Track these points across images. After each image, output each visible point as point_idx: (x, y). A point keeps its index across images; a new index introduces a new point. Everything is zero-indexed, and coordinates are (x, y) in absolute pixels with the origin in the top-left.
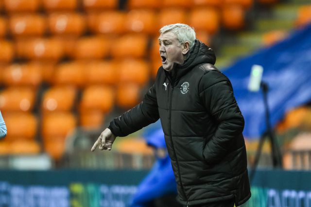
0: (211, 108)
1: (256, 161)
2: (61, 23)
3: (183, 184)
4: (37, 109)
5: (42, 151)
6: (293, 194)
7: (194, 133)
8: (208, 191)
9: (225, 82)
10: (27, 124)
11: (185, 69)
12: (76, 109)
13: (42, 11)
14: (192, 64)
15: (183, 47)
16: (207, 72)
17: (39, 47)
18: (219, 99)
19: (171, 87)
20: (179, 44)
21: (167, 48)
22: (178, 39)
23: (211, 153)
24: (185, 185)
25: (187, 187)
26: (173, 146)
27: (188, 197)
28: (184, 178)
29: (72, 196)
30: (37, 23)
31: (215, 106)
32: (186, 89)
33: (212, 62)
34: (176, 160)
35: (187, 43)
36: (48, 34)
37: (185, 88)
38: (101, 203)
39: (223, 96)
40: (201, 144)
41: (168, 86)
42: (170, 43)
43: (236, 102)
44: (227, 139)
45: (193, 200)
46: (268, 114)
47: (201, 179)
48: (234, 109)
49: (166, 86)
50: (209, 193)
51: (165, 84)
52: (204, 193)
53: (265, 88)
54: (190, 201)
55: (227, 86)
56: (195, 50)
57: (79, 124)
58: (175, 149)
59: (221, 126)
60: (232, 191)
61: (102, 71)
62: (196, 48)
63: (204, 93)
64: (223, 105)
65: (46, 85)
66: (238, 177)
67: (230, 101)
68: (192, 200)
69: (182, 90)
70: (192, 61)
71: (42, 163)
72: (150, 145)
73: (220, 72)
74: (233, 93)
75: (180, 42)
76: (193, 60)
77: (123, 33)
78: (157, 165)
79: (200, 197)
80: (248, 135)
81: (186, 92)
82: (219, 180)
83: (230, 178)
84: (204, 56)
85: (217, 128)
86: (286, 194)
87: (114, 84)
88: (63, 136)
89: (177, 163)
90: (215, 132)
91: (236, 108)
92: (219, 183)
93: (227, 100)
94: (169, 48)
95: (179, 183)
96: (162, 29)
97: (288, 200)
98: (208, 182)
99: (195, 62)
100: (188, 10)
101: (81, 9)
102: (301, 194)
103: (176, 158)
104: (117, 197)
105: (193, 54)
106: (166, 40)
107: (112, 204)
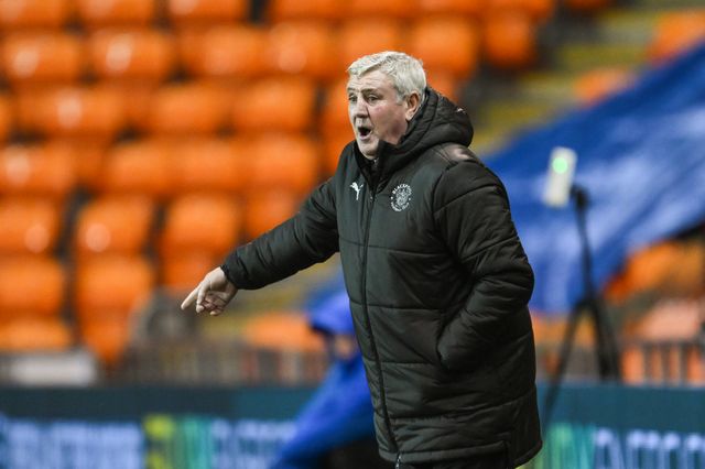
0: (460, 247)
1: (562, 366)
2: (119, 52)
3: (389, 413)
4: (64, 248)
5: (76, 342)
6: (652, 440)
7: (418, 301)
8: (446, 434)
9: (492, 189)
10: (40, 282)
11: (401, 156)
12: (154, 247)
13: (76, 25)
14: (419, 145)
15: (406, 105)
16: (454, 164)
17: (69, 108)
18: (479, 226)
19: (368, 192)
20: (399, 99)
21: (372, 109)
22: (396, 88)
23: (457, 346)
24: (394, 418)
25: (397, 422)
26: (368, 328)
27: (399, 443)
28: (394, 400)
29: (149, 445)
30: (63, 53)
31: (469, 240)
32: (405, 200)
33: (464, 141)
34: (377, 360)
35: (415, 95)
36: (89, 78)
37: (402, 196)
38: (215, 460)
39: (489, 220)
40: (434, 325)
41: (363, 191)
42: (380, 98)
43: (516, 234)
44: (493, 318)
45: (412, 451)
46: (587, 259)
47: (432, 404)
48: (513, 248)
49: (357, 190)
50: (448, 437)
51: (355, 186)
52: (437, 436)
53: (580, 200)
54: (403, 453)
55: (497, 197)
56: (427, 112)
57: (160, 280)
58: (374, 333)
59: (482, 286)
60: (501, 435)
61: (211, 160)
62: (428, 107)
63: (445, 211)
64: (486, 239)
65: (84, 194)
66: (516, 401)
67: (504, 231)
68: (408, 452)
69: (395, 202)
70: (420, 139)
71: (75, 371)
72: (318, 329)
73: (482, 165)
74: (510, 214)
75: (400, 93)
76: (421, 137)
77: (260, 75)
78: (333, 374)
79: (428, 445)
80: (542, 305)
81: (404, 207)
82: (471, 408)
83: (497, 405)
84: (446, 128)
85: (470, 292)
86: (636, 439)
87: (239, 193)
88: (122, 309)
89: (378, 367)
90: (465, 299)
91: (516, 247)
92: (471, 416)
93: (497, 229)
94: (377, 109)
95: (381, 412)
96: (354, 65)
97: (641, 453)
98: (444, 413)
99: (426, 140)
100: (405, 24)
101: (163, 21)
102: (671, 441)
103: (376, 354)
104: (250, 447)
105: (422, 121)
106: (370, 90)
107: (241, 461)
